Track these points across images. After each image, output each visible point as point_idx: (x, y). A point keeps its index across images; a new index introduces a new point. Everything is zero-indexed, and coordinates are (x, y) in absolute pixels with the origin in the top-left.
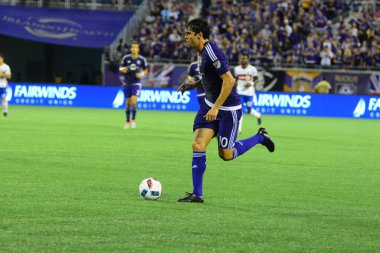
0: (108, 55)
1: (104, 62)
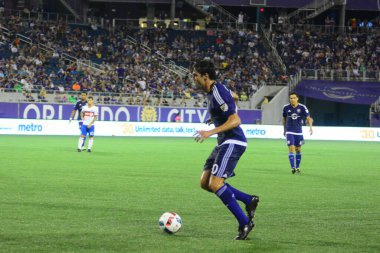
0: (373, 109)
1: (371, 113)
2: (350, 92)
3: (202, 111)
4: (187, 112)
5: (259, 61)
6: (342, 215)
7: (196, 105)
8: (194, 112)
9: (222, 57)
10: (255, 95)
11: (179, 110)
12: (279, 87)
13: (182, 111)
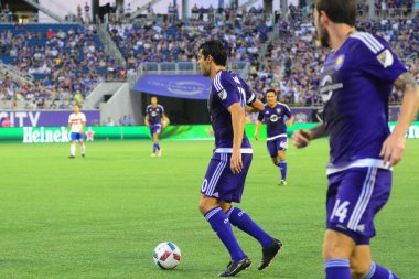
2: (197, 86)
3: (34, 113)
4: (18, 115)
5: (95, 55)
6: (192, 225)
7: (27, 107)
8: (25, 115)
9: (54, 53)
10: (92, 93)
11: (9, 113)
12: (119, 84)
13: (12, 115)
